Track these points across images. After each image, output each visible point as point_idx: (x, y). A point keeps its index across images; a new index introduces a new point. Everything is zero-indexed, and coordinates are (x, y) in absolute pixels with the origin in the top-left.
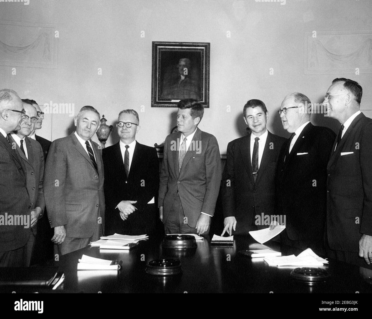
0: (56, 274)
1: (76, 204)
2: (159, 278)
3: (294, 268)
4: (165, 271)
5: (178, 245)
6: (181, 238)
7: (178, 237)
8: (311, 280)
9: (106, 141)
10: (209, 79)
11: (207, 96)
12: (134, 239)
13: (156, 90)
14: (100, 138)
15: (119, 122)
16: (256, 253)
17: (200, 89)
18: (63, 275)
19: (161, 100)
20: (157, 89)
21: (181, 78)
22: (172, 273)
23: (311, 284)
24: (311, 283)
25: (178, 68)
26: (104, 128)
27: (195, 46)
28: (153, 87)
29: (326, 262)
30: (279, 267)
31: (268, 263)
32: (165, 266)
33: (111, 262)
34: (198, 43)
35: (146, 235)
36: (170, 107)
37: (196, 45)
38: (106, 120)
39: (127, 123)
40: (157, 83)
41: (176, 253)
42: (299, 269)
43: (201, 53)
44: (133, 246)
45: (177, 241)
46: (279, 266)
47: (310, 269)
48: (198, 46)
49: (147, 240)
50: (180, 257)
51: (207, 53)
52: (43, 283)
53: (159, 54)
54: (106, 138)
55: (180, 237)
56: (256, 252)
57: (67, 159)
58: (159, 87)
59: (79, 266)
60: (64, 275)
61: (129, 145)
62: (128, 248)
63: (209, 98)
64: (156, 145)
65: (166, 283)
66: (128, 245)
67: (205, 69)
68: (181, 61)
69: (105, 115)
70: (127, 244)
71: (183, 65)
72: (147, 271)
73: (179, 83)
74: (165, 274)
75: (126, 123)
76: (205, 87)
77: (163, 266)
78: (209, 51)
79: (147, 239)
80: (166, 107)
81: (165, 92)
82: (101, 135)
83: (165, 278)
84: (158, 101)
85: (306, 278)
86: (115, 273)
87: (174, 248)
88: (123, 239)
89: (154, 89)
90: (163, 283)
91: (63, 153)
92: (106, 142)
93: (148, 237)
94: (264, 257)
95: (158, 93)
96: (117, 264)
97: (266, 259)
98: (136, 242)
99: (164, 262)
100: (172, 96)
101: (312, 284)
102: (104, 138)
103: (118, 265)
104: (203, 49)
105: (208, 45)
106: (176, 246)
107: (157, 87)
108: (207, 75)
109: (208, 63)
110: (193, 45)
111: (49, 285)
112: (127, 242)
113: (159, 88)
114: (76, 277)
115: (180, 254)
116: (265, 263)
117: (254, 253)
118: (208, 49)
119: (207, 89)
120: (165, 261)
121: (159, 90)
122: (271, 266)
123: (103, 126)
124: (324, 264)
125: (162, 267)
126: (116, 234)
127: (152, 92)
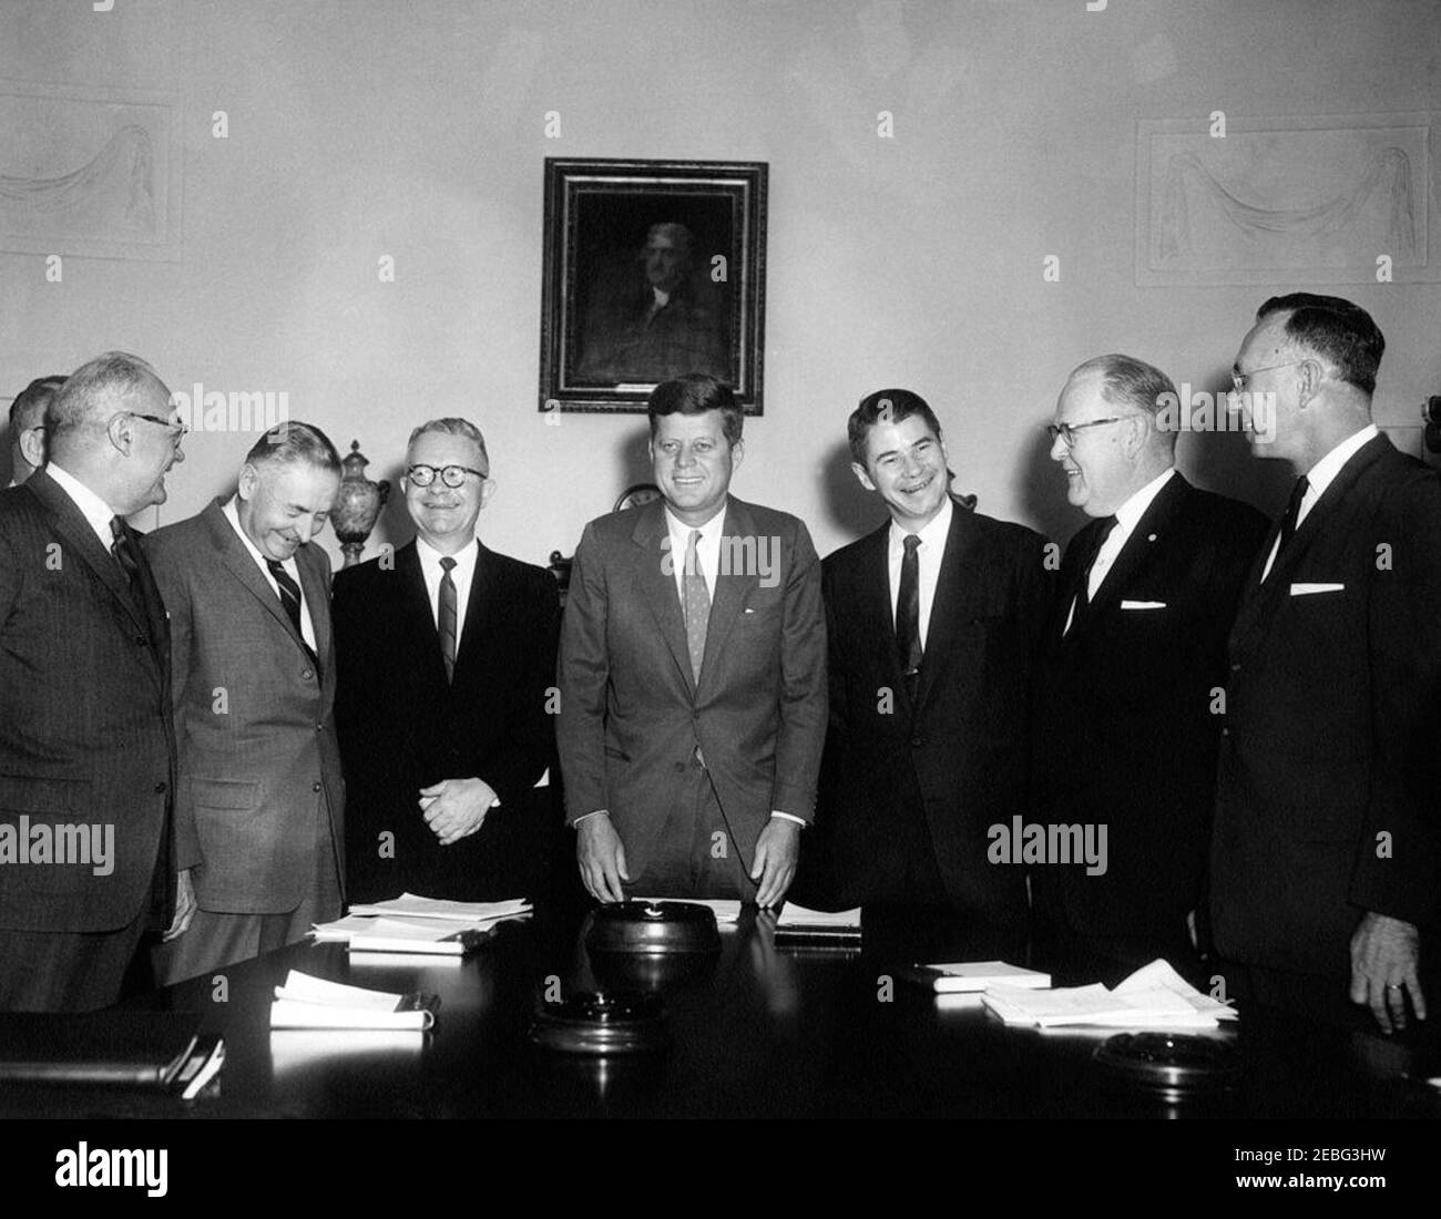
0: (194, 1041)
1: (237, 784)
2: (582, 1064)
3: (1106, 1034)
4: (603, 1038)
5: (650, 941)
6: (660, 913)
7: (648, 911)
8: (1173, 1080)
9: (364, 540)
10: (763, 302)
11: (753, 370)
12: (479, 917)
13: (559, 346)
14: (342, 529)
15: (416, 467)
16: (952, 976)
17: (727, 340)
18: (220, 1043)
19: (577, 385)
20: (563, 340)
21: (654, 298)
22: (629, 1045)
23: (1172, 1096)
24: (1172, 1092)
25: (643, 263)
26: (360, 491)
27: (712, 175)
28: (546, 334)
29: (1230, 1013)
30: (1045, 1031)
31: (1002, 1015)
32: (604, 1016)
33: (397, 998)
34: (721, 164)
35: (524, 900)
36: (610, 411)
37: (712, 170)
38: (366, 462)
39: (445, 472)
40: (564, 318)
41: (643, 972)
42: (1127, 1037)
43: (734, 202)
44: (476, 943)
45: (643, 924)
46: (1043, 1024)
47: (1171, 1040)
48: (722, 175)
49: (527, 919)
50: (654, 985)
51: (756, 204)
52: (146, 1075)
53: (571, 206)
54: (364, 531)
55: (657, 911)
56: (954, 973)
57: (192, 609)
58: (568, 332)
59: (279, 1014)
60: (223, 1046)
61: (454, 557)
62: (458, 947)
63: (761, 378)
64: (556, 556)
65: (610, 1083)
66: (459, 937)
67: (749, 266)
68: (656, 232)
69: (359, 442)
70: (456, 935)
71: (664, 250)
72: (537, 1037)
73: (644, 320)
74: (603, 1048)
75: (442, 472)
76: (747, 334)
77: (596, 1017)
78: (765, 195)
79: (525, 915)
80: (595, 411)
81: (594, 356)
82: (345, 520)
83: (603, 1063)
84: (568, 389)
85: (1153, 1073)
86: (414, 1042)
87: (634, 950)
88: (438, 915)
89: (549, 344)
90: (596, 1084)
91: (174, 590)
92: (365, 544)
93: (530, 907)
94: (982, 991)
95: (567, 356)
96: (421, 1008)
97: (992, 997)
98: (486, 927)
99: (602, 1001)
100: (621, 369)
101: (1178, 1096)
102: (357, 530)
103: (426, 1011)
104: (740, 188)
105: (760, 172)
106: (641, 945)
107: (564, 334)
108: (755, 290)
109: (759, 243)
110: (702, 170)
111: (168, 1080)
112: (455, 925)
113: (568, 337)
114: (266, 1056)
115: (655, 976)
116: (989, 1013)
117: (946, 976)
118: (760, 188)
119: (757, 341)
120: (604, 998)
121: (568, 347)
122: (1013, 1025)
123: (355, 484)
124: (1219, 1020)
125: (593, 1023)
126: (406, 896)
127: (543, 352)
